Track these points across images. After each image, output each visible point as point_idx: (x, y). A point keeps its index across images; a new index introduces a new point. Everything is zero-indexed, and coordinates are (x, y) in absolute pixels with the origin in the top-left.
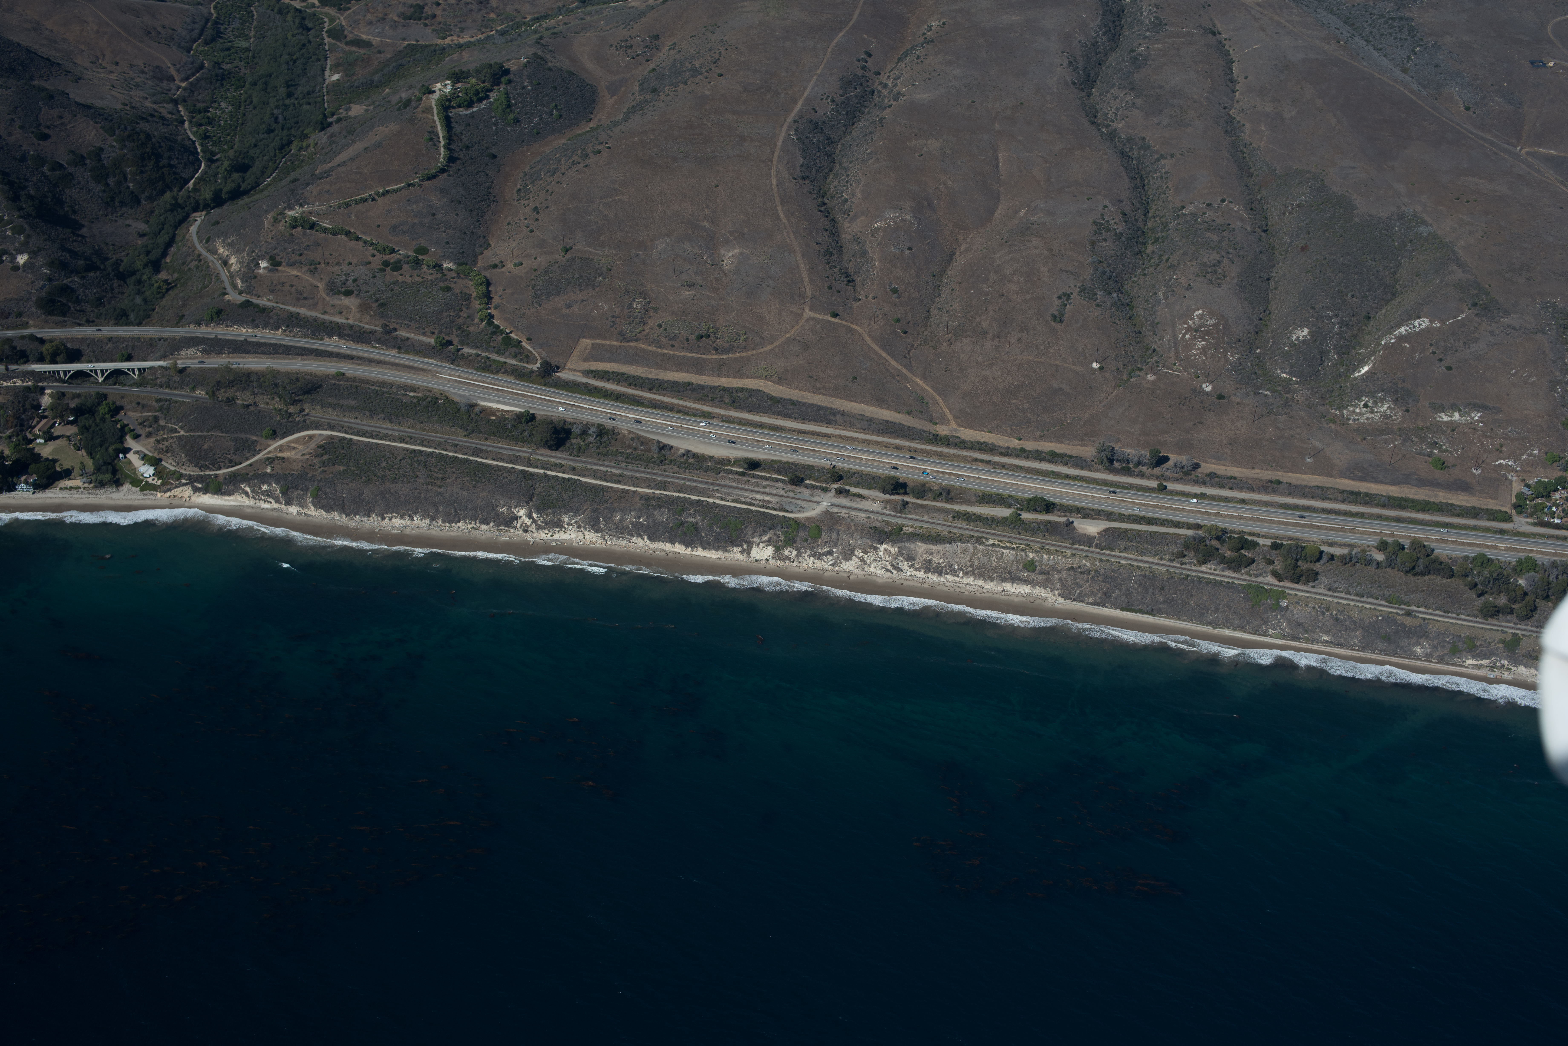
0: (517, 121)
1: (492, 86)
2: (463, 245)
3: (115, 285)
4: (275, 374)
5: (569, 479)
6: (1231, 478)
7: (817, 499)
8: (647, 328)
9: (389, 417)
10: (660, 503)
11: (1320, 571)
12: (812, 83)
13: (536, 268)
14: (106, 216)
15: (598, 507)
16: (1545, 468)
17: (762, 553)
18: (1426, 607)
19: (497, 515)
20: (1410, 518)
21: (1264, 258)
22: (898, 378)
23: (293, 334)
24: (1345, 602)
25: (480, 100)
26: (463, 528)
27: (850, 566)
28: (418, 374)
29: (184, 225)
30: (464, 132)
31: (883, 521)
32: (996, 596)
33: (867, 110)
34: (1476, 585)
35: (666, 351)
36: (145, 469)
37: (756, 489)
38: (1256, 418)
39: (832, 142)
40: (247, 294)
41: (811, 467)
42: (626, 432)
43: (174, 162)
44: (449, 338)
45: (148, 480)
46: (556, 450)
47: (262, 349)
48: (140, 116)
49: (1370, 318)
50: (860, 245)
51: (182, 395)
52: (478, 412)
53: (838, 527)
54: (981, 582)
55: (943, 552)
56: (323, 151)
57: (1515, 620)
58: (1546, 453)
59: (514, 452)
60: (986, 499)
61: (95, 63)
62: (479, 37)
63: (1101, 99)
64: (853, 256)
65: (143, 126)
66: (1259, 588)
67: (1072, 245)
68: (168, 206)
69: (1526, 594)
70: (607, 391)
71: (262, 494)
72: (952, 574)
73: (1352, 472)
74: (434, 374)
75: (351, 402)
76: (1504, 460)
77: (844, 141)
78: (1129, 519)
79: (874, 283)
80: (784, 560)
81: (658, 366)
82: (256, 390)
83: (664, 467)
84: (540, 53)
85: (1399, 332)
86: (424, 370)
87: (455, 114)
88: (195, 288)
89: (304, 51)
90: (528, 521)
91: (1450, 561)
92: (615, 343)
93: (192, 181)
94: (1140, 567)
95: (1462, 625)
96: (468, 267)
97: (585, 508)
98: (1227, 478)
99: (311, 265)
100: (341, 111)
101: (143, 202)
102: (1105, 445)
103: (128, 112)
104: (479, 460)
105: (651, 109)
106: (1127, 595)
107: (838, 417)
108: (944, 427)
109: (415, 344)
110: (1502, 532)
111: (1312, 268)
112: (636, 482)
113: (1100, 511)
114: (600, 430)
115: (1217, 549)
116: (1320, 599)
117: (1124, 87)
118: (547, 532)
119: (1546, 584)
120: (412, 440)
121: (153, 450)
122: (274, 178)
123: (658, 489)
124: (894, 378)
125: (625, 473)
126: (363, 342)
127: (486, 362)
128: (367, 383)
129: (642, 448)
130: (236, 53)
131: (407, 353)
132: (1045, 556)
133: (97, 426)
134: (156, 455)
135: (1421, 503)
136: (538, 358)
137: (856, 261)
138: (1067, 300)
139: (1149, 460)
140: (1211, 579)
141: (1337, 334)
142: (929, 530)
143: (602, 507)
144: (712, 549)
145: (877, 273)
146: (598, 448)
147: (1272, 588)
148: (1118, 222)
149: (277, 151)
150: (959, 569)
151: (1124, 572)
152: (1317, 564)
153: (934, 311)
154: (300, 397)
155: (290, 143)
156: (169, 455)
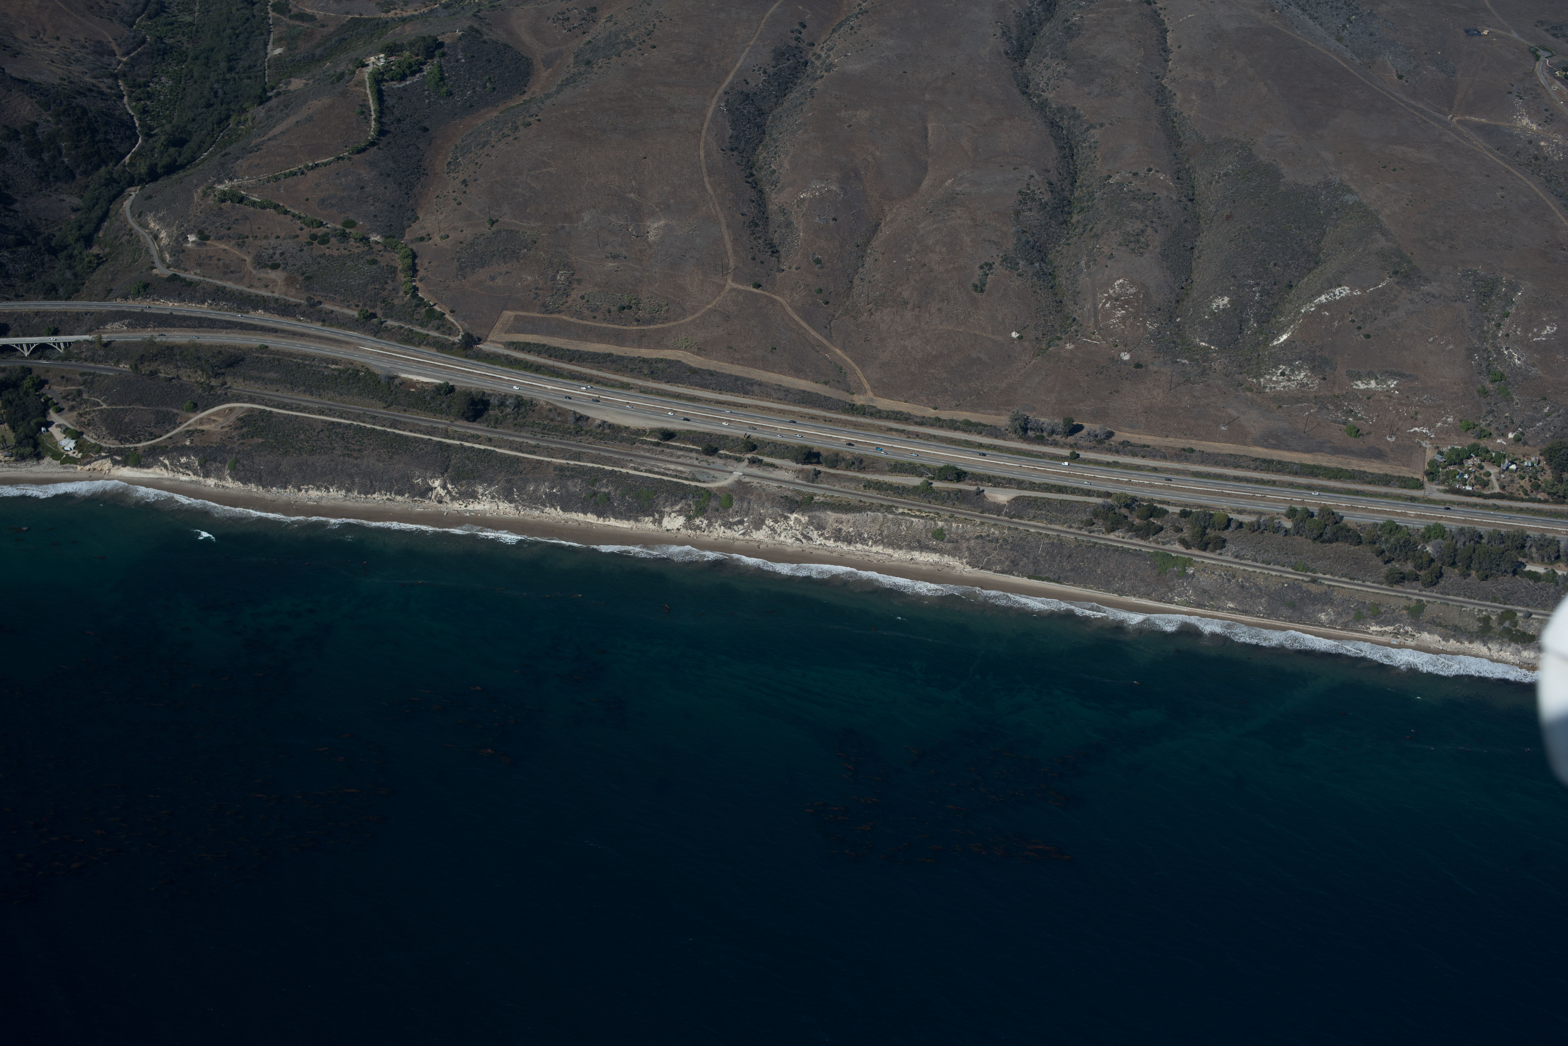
0: (450, 94)
1: (426, 59)
2: (390, 218)
3: (46, 259)
4: (197, 347)
5: (485, 450)
6: (1144, 446)
7: (730, 469)
8: (570, 300)
9: (310, 390)
10: (573, 473)
11: (1228, 538)
12: (744, 54)
13: (462, 240)
14: (40, 191)
15: (513, 477)
16: (1459, 436)
17: (674, 522)
18: (1332, 574)
19: (413, 486)
20: (1321, 485)
21: (1189, 226)
22: (818, 348)
23: (219, 307)
24: (1251, 569)
25: (413, 73)
26: (378, 499)
27: (761, 535)
28: (341, 347)
29: (119, 200)
30: (396, 105)
31: (795, 490)
32: (904, 564)
33: (799, 81)
34: (1383, 551)
35: (588, 323)
36: (66, 443)
37: (670, 459)
38: (1173, 386)
39: (763, 114)
40: (175, 268)
41: (726, 437)
42: (544, 403)
43: (111, 137)
44: (373, 311)
45: (69, 453)
46: (473, 422)
47: (187, 322)
48: (77, 91)
49: (1292, 286)
50: (786, 216)
51: (106, 369)
52: (398, 384)
53: (749, 496)
54: (890, 551)
55: (853, 521)
56: (261, 125)
57: (1420, 587)
58: (1461, 421)
59: (431, 424)
60: (899, 468)
61: (36, 38)
62: (423, 10)
63: (1034, 69)
64: (778, 227)
65: (81, 101)
66: (1166, 556)
67: (996, 215)
68: (103, 181)
69: (1432, 560)
70: (527, 362)
71: (181, 467)
72: (861, 543)
73: (1264, 440)
74: (356, 347)
75: (273, 375)
76: (1419, 427)
77: (775, 112)
78: (1039, 487)
79: (798, 254)
80: (695, 530)
81: (578, 338)
82: (179, 364)
83: (580, 438)
84: (476, 26)
85: (1320, 301)
86: (347, 343)
87: (388, 87)
88: (125, 263)
89: (247, 25)
90: (443, 492)
91: (1359, 528)
92: (538, 315)
93: (129, 156)
94: (1049, 535)
95: (1367, 592)
96: (395, 240)
97: (499, 478)
98: (1141, 446)
99: (239, 239)
100: (281, 85)
101: (78, 177)
102: (1020, 413)
103: (66, 87)
104: (397, 431)
105: (584, 81)
106: (1034, 563)
107: (756, 388)
108: (861, 397)
109: (339, 317)
110: (1413, 499)
111: (1235, 236)
112: (551, 453)
113: (1011, 479)
114: (519, 402)
115: (1126, 517)
116: (1226, 567)
117: (1057, 57)
118: (461, 503)
119: (1452, 550)
120: (331, 412)
121: (74, 423)
122: (211, 153)
123: (572, 460)
124: (814, 348)
125: (541, 444)
126: (287, 316)
127: (408, 335)
128: (289, 356)
129: (559, 419)
130: (180, 27)
131: (331, 325)
132: (954, 525)
133: (21, 399)
134: (78, 429)
135: (1333, 471)
136: (461, 330)
137: (781, 232)
138: (989, 270)
139: (1063, 429)
140: (1118, 547)
141: (1258, 303)
142: (840, 499)
143: (516, 478)
144: (623, 519)
145: (801, 244)
146: (515, 419)
147: (1179, 555)
148: (1043, 192)
149: (215, 126)
150: (868, 538)
151: (1032, 540)
152: (1226, 531)
153: (856, 281)
154: (223, 370)
155: (228, 117)
156: (90, 428)
